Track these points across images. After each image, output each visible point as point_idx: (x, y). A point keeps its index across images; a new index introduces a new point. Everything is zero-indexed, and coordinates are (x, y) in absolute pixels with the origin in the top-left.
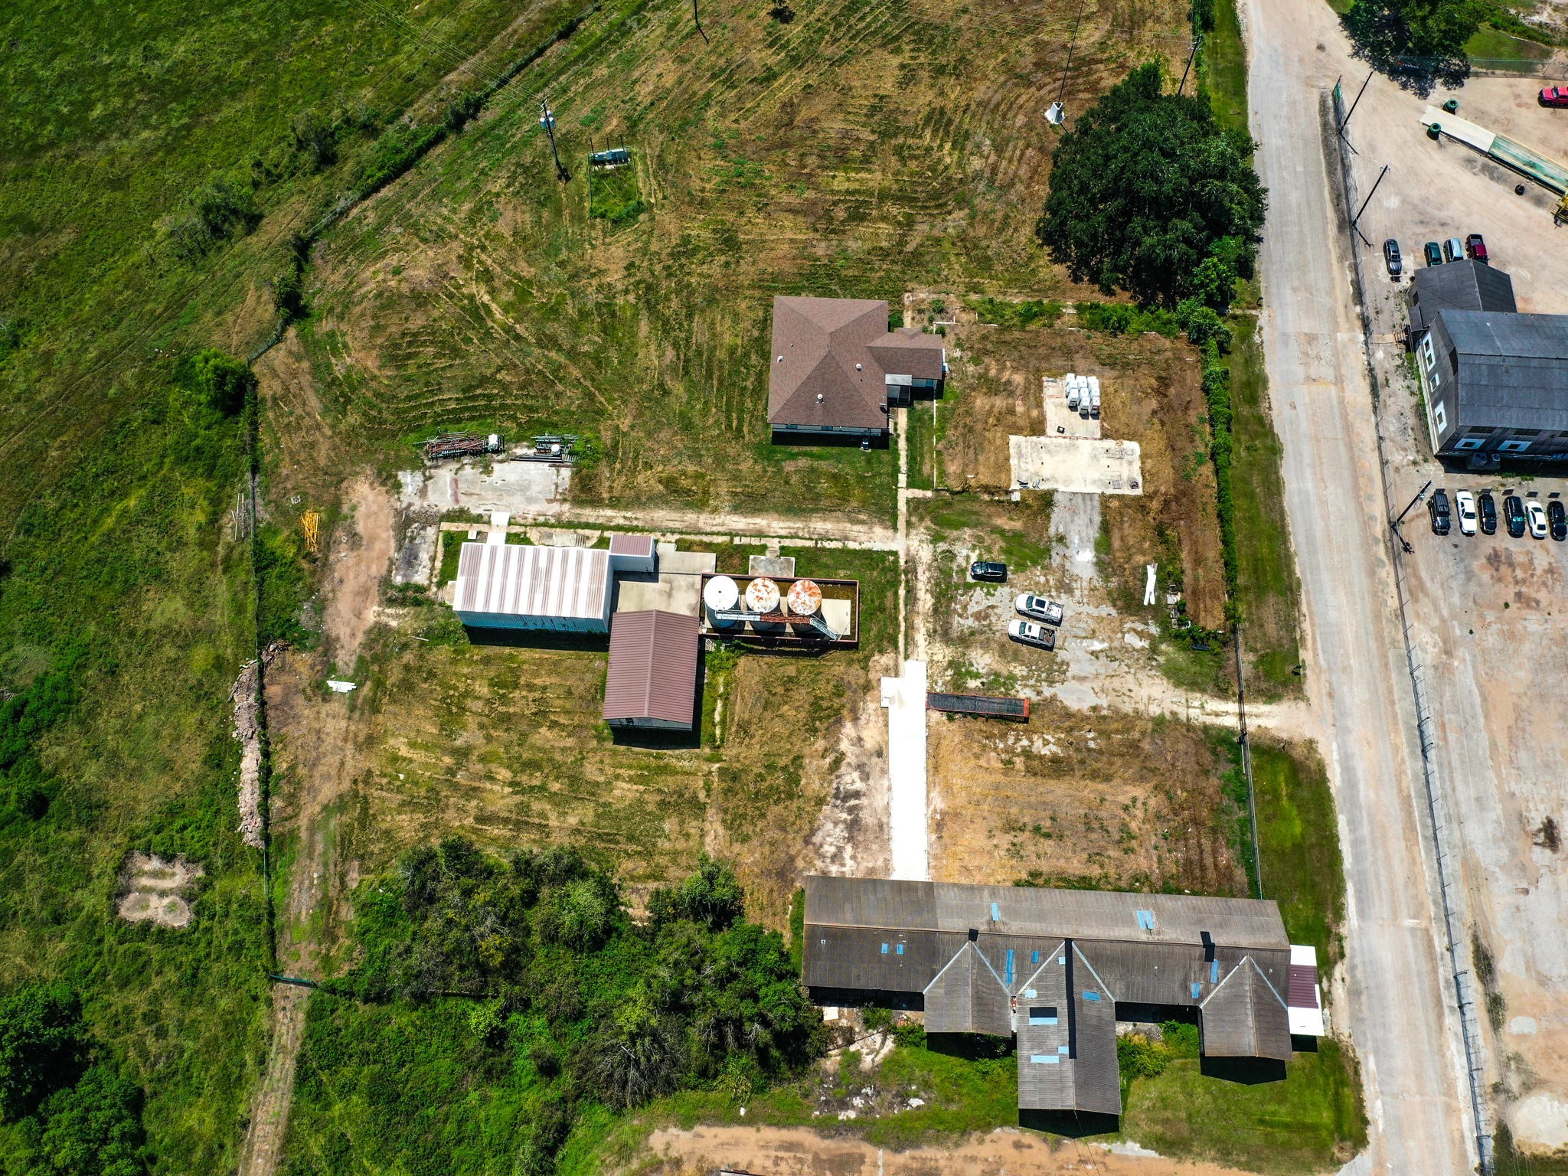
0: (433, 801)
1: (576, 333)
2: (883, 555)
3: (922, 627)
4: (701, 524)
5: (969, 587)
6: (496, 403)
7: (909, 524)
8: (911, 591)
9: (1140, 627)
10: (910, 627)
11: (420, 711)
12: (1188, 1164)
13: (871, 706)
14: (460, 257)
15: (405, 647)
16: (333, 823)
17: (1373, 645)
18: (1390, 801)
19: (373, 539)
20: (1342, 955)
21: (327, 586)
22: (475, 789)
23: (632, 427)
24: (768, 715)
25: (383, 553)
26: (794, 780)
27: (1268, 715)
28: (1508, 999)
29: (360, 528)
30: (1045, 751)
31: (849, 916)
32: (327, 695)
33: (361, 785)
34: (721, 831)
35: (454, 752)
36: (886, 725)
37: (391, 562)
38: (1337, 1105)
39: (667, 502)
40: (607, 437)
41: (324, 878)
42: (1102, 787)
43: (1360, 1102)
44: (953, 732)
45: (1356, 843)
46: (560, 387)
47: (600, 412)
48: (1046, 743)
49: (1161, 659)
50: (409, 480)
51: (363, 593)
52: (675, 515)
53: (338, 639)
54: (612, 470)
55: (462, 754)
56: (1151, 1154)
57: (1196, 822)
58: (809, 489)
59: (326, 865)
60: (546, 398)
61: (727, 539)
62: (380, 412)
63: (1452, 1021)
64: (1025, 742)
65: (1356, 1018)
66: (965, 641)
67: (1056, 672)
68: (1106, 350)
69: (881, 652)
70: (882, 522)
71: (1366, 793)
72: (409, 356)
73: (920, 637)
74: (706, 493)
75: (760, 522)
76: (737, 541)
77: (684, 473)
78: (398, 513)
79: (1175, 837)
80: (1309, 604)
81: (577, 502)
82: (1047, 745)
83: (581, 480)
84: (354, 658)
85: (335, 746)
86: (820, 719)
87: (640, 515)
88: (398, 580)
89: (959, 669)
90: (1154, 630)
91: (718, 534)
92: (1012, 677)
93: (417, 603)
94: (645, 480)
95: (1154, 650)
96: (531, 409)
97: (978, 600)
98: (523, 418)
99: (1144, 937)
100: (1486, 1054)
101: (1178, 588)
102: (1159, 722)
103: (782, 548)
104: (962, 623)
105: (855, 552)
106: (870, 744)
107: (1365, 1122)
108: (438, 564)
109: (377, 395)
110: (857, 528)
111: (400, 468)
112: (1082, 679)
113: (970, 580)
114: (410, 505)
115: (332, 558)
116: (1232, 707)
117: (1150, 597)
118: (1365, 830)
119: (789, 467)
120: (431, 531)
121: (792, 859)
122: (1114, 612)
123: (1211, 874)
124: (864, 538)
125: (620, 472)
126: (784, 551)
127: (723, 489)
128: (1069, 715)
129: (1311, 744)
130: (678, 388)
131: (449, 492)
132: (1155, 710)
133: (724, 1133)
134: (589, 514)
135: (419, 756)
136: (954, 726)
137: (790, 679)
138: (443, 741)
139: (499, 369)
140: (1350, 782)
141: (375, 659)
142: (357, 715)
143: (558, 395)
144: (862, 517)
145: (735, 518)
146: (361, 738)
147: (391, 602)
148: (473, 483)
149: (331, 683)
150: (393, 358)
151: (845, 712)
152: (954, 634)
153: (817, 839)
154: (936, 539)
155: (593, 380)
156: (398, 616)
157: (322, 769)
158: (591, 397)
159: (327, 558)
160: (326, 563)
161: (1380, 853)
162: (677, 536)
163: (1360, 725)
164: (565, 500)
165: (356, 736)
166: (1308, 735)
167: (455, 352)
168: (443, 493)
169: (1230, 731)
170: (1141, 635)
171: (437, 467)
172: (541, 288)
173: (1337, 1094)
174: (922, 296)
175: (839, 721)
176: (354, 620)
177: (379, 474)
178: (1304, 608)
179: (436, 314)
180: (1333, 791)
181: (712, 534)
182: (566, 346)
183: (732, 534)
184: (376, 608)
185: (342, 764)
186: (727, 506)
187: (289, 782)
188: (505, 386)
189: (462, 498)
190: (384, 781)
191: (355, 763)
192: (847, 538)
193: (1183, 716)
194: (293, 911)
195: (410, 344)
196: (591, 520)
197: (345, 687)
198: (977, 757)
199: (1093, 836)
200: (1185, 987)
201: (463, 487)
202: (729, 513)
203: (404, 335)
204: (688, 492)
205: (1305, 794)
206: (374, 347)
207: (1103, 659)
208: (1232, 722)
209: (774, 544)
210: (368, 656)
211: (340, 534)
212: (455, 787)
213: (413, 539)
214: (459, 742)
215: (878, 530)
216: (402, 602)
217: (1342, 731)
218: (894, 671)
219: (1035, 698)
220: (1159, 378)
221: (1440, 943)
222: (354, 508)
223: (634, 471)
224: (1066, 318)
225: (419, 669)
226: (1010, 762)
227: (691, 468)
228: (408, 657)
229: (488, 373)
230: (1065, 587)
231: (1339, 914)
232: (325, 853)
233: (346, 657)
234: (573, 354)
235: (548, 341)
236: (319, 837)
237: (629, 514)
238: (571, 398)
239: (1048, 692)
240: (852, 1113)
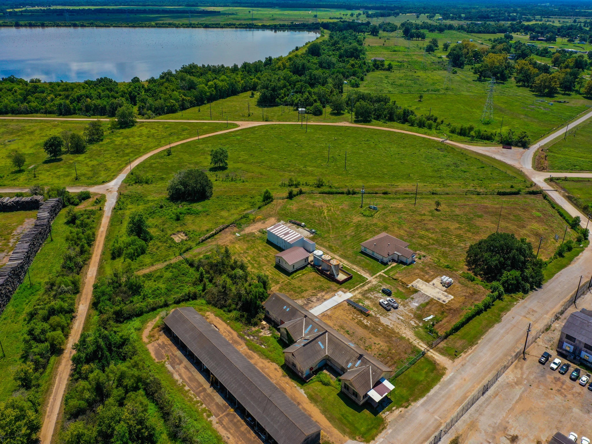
1: (337, 223)
2: (364, 278)
3: (359, 291)
6: (310, 222)
7: (376, 277)
9: (417, 322)
10: (357, 289)
12: (312, 405)
13: (332, 293)
14: (328, 206)
15: (254, 237)
17: (489, 366)
18: (459, 394)
20: (406, 407)
21: (252, 225)
23: (332, 237)
24: (309, 281)
25: (266, 226)
26: (302, 292)
27: (437, 356)
29: (266, 222)
30: (365, 323)
32: (234, 234)
36: (332, 297)
38: (369, 430)
40: (326, 236)
42: (373, 336)
43: (377, 435)
44: (347, 307)
45: (436, 393)
47: (329, 233)
48: (367, 322)
49: (416, 330)
51: (256, 228)
53: (245, 230)
56: (306, 396)
57: (392, 358)
58: (359, 262)
60: (321, 226)
64: (362, 319)
65: (396, 420)
66: (367, 298)
67: (384, 315)
68: (464, 282)
69: (345, 289)
70: (370, 274)
73: (357, 292)
74: (336, 251)
75: (342, 260)
79: (382, 356)
80: (476, 348)
85: (227, 240)
86: (319, 289)
89: (360, 301)
90: (421, 325)
91: (332, 256)
92: (372, 309)
95: (417, 327)
96: (316, 226)
97: (378, 295)
98: (313, 226)
101: (436, 323)
102: (403, 338)
104: (370, 296)
105: (358, 274)
106: (325, 297)
107: (373, 439)
110: (363, 271)
111: (283, 220)
112: (390, 319)
115: (257, 222)
116: (427, 347)
117: (426, 320)
118: (443, 393)
119: (359, 257)
122: (413, 316)
124: (363, 273)
125: (322, 240)
127: (340, 253)
128: (379, 322)
129: (445, 368)
131: (288, 226)
132: (404, 335)
133: (221, 321)
137: (319, 281)
140: (450, 382)
142: (235, 239)
144: (366, 271)
147: (259, 231)
148: (293, 228)
149: (237, 234)
151: (325, 291)
152: (366, 296)
154: (380, 282)
155: (333, 229)
157: (221, 241)
158: (329, 230)
160: (255, 223)
161: (444, 399)
163: (466, 375)
165: (232, 241)
166: (446, 366)
167: (311, 214)
169: (421, 351)
171: (289, 223)
172: (338, 216)
173: (371, 429)
175: (323, 291)
176: (251, 230)
177: (278, 219)
178: (473, 348)
179: (314, 209)
180: (442, 380)
182: (333, 223)
184: (256, 231)
185: (225, 242)
187: (215, 239)
188: (315, 222)
192: (359, 271)
193: (411, 340)
198: (347, 313)
204: (333, 249)
205: (432, 375)
206: (298, 207)
207: (400, 320)
208: (424, 350)
210: (247, 234)
211: (262, 221)
215: (368, 274)
217: (458, 373)
218: (345, 292)
219: (374, 315)
220: (474, 293)
222: (268, 220)
223: (325, 242)
224: (457, 273)
225: (253, 241)
226: (354, 319)
227: (337, 247)
229: (314, 219)
230: (404, 306)
231: (416, 400)
233: (243, 233)
234: (333, 225)
235: (330, 221)
238: (325, 229)
239: (378, 316)
240: (248, 338)
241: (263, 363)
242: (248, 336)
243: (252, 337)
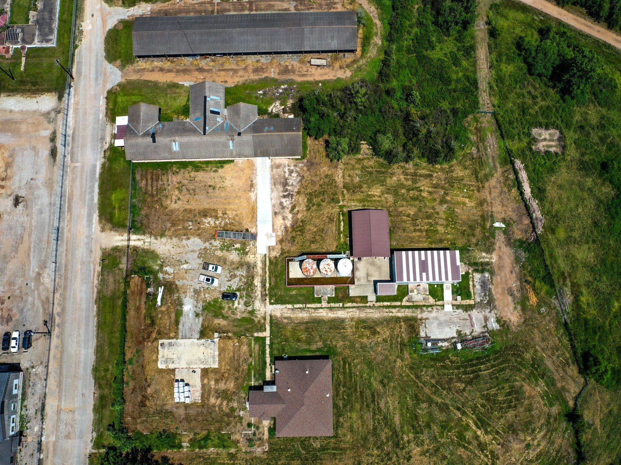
0: (451, 182)
1: (430, 414)
2: (276, 303)
3: (259, 270)
4: (358, 312)
5: (239, 290)
6: (462, 370)
7: (265, 318)
8: (264, 286)
9: (167, 276)
10: (264, 269)
11: (464, 217)
12: (169, 80)
13: (279, 233)
14: (498, 459)
15: (477, 245)
16: (488, 170)
17: (69, 275)
18: (76, 209)
19: (503, 293)
20: (105, 151)
21: (517, 269)
22: (435, 188)
23: (395, 361)
24: (322, 226)
25: (496, 287)
26: (310, 200)
27: (118, 241)
28: (48, 141)
29: (510, 299)
30: (209, 219)
31: (285, 138)
32: (504, 221)
33: (481, 186)
34: (336, 178)
35: (446, 202)
36: (273, 225)
37: (492, 282)
38: (115, 103)
39: (374, 322)
40: (406, 355)
41: (486, 149)
42: (188, 207)
43: (107, 104)
44: (246, 224)
45: (92, 192)
46: (433, 381)
47: (411, 368)
48: (209, 223)
49: (159, 262)
50: (494, 325)
51: (501, 267)
52: (370, 315)
53: (506, 246)
54: (401, 337)
55: (443, 201)
56: (180, 83)
57: (152, 196)
58: (310, 333)
59: (486, 154)
60: (439, 375)
61: (346, 305)
62: (516, 360)
63: (70, 132)
64: (217, 222)
65: (104, 130)
66: (241, 265)
67: (203, 253)
68: (169, 421)
69: (276, 257)
70: (277, 319)
71: (84, 212)
72: (509, 394)
73: (259, 265)
74: (357, 328)
75: (331, 315)
76: (341, 305)
77: (368, 338)
78: (495, 307)
79: (160, 190)
80: (93, 292)
81: (414, 319)
82: (209, 222)
83: (415, 331)
84: (497, 238)
85: (495, 200)
86: (300, 226)
87: (386, 314)
88: (487, 275)
89: (243, 252)
90: (160, 275)
91: (349, 308)
92: (221, 250)
93: (476, 264)
94: (385, 333)
95: (161, 266)
96: (444, 367)
97: (235, 284)
98: (448, 362)
99: (177, 138)
100: (60, 123)
101: (149, 294)
102: (162, 235)
103: (320, 302)
104: (242, 272)
105: (289, 303)
106: (280, 217)
107: (106, 98)
108: (471, 283)
109: (520, 370)
110: (288, 315)
111: (499, 330)
112: (193, 251)
113: (238, 293)
114: (490, 312)
115: (519, 283)
116: (132, 243)
117: (161, 290)
118: (88, 197)
119: (320, 344)
120: (478, 300)
121: (308, 170)
122: (177, 282)
123: (149, 177)
124: (285, 310)
125: (398, 336)
126: (319, 300)
127: (349, 330)
128: (199, 235)
129: (103, 230)
130: (376, 385)
131: (474, 320)
132: (164, 240)
133: (326, 78)
134: (408, 313)
135: (460, 199)
136: (246, 227)
137: (313, 242)
138: (452, 206)
139: (464, 390)
140: (90, 216)
141: (488, 238)
142: (490, 214)
143: (433, 377)
144: (285, 321)
145: (343, 316)
146: (485, 204)
147: (487, 264)
148: (464, 326)
149: (503, 226)
150: (517, 392)
151: (290, 230)
152: (245, 267)
153: (299, 178)
154: (252, 312)
155: (418, 387)
156: (483, 258)
157: (498, 191)
158: (418, 377)
159: (521, 283)
160: (521, 280)
161: (83, 189)
162: (368, 305)
163: (82, 239)
164: (421, 320)
165: (488, 205)
166: (103, 234)
167: (487, 398)
168: (477, 319)
169: (135, 233)
170: (166, 273)
171: (483, 333)
172: (452, 441)
173: (115, 106)
174: (259, 449)
175: (292, 226)
176: (501, 254)
177: (508, 326)
178: (95, 290)
179: (502, 421)
180: (97, 212)
181: (352, 307)
182: (433, 405)
183: (344, 308)
184: (493, 261)
185: (490, 193)
186: (347, 322)
187: (509, 185)
188: (460, 380)
189: (467, 317)
190: (472, 188)
191: (485, 194)
192: (292, 309)
193: (153, 239)
194: (494, 137)
195: (511, 401)
196: (407, 310)
197: (497, 225)
198: (237, 215)
199: (192, 187)
200: (163, 126)
201: (468, 323)
202: (345, 319)
203: (515, 406)
204: (365, 328)
205: (108, 210)
206: (529, 398)
207: (183, 261)
208: (133, 237)
209: (324, 304)
210: (492, 239)
211: (518, 294)
212: (443, 188)
213: (485, 295)
214: (445, 206)
215: (278, 315)
216: (482, 264)
217: (89, 237)
218: (270, 249)
219: (213, 241)
220: (145, 406)
221: (68, 158)
222: (515, 308)
223: (392, 337)
224: (187, 439)
225: (468, 235)
226: (224, 214)
227: (365, 340)
228: (474, 240)
229: (469, 388)
230: (197, 292)
231: (103, 166)
232: (488, 159)
233: (500, 239)
234: (430, 401)
235: (443, 408)
236: (492, 164)
237: (391, 314)
238: (427, 375)
239: (207, 245)
240: (282, 87)
241: (241, 77)
242: (285, 89)
243: (281, 91)
